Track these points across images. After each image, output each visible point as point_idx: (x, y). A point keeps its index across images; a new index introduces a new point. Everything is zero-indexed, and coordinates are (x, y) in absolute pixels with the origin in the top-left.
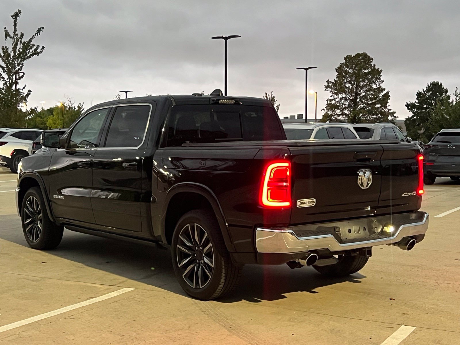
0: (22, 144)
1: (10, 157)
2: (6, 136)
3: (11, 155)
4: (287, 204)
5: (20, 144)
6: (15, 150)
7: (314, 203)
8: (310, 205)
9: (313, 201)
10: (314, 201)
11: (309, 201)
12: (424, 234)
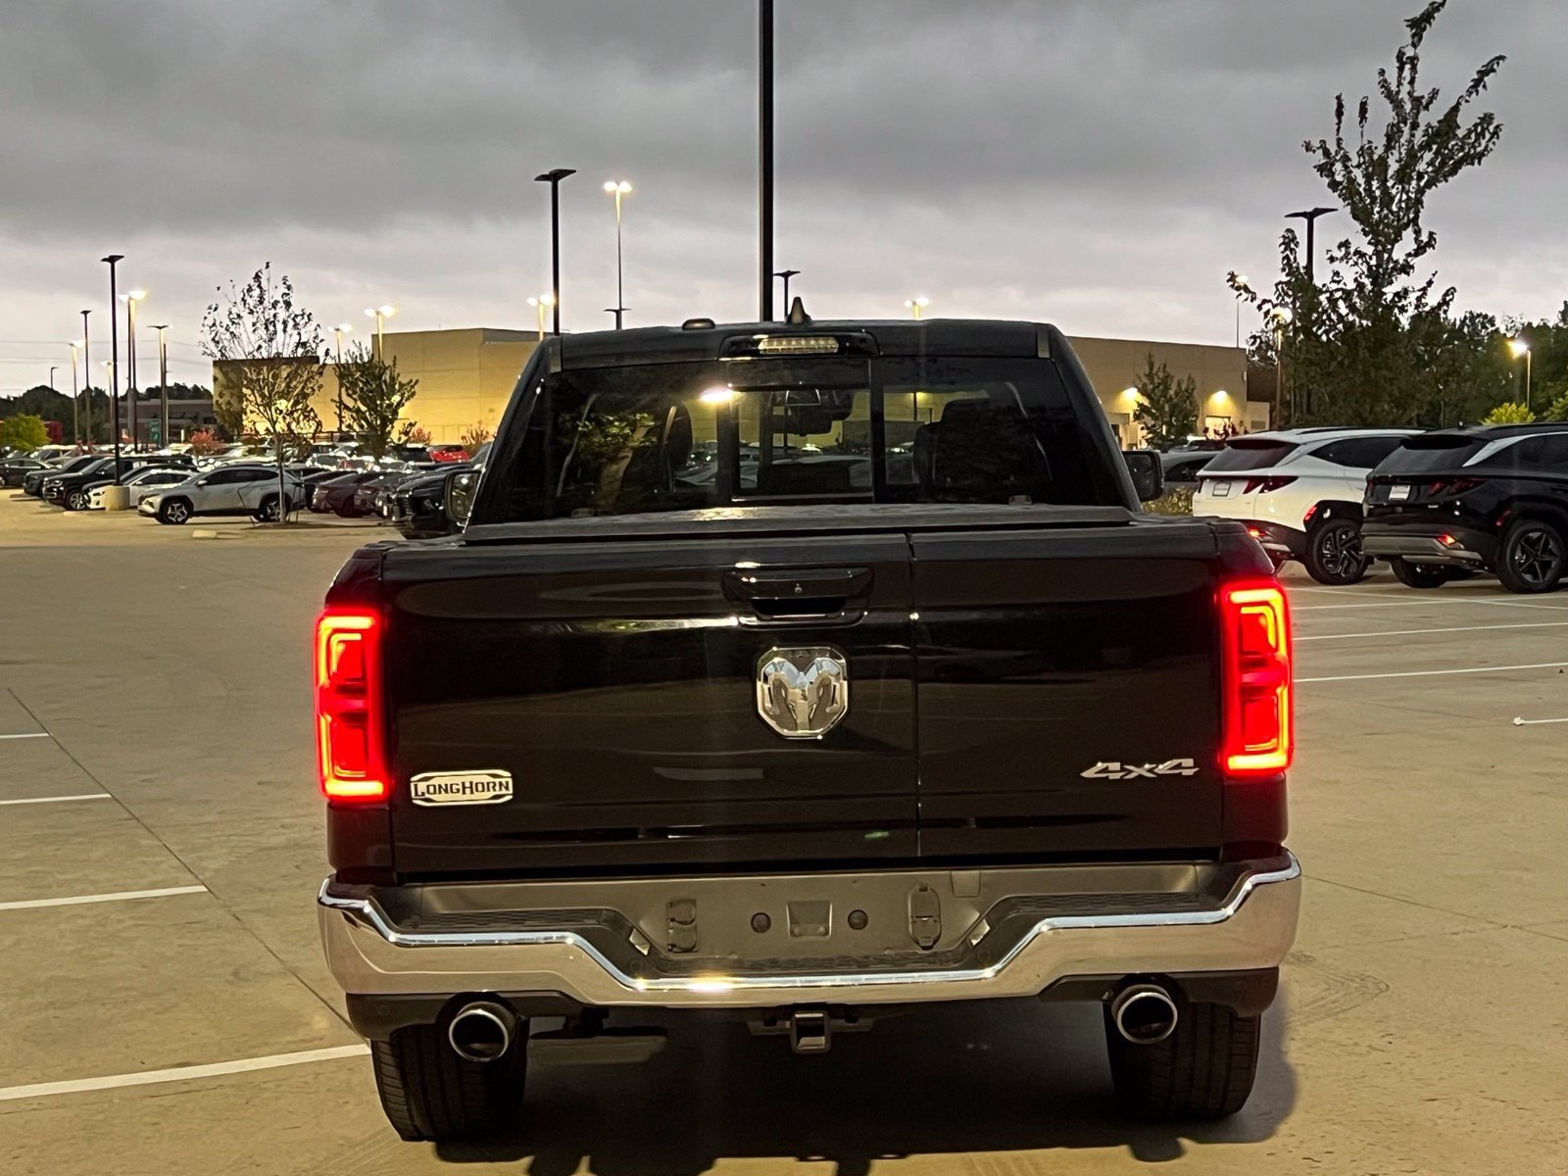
0: (1349, 482)
1: (1303, 529)
2: (1293, 457)
3: (1306, 523)
4: (374, 788)
5: (1343, 482)
6: (1322, 506)
7: (504, 792)
8: (482, 798)
9: (497, 780)
10: (503, 781)
11: (475, 780)
12: (1275, 970)
